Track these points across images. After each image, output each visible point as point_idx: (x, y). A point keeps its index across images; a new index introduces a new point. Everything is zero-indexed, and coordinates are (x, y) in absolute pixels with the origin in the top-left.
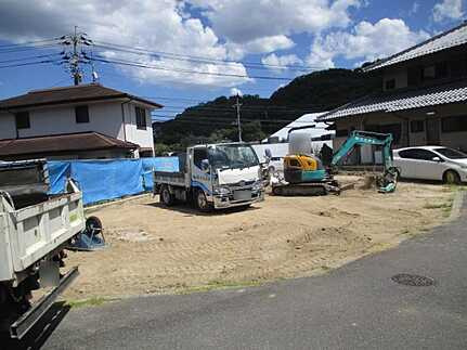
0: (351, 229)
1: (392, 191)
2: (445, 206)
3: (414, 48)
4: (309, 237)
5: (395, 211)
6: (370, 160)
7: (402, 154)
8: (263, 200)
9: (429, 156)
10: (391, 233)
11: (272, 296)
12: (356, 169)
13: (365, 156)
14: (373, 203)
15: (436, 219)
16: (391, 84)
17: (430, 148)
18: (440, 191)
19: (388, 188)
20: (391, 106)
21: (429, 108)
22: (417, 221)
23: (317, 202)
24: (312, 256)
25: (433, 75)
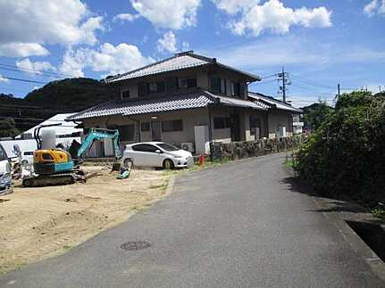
0: (91, 210)
1: (127, 177)
2: (163, 186)
3: (142, 69)
4: (54, 222)
5: (127, 192)
6: (112, 153)
7: (135, 148)
9: (153, 149)
10: (124, 210)
11: (13, 282)
12: (100, 161)
13: (108, 151)
14: (111, 188)
15: (156, 196)
16: (127, 94)
17: (154, 143)
18: (159, 175)
19: (124, 175)
20: (127, 111)
21: (153, 114)
22: (143, 198)
23: (66, 190)
24: (55, 239)
25: (156, 89)
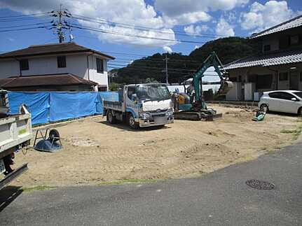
0: (227, 145)
1: (261, 120)
2: (296, 131)
3: (285, 23)
4: (196, 150)
5: (260, 133)
6: (250, 98)
7: (270, 95)
8: (173, 122)
9: (289, 97)
10: (254, 149)
11: (159, 191)
12: (241, 104)
13: (247, 95)
14: (246, 128)
15: (288, 141)
16: (268, 48)
17: (290, 92)
18: (295, 121)
19: (259, 117)
20: (267, 62)
21: (292, 64)
22: (274, 141)
23: (208, 125)
24: (195, 163)
25: (296, 41)
